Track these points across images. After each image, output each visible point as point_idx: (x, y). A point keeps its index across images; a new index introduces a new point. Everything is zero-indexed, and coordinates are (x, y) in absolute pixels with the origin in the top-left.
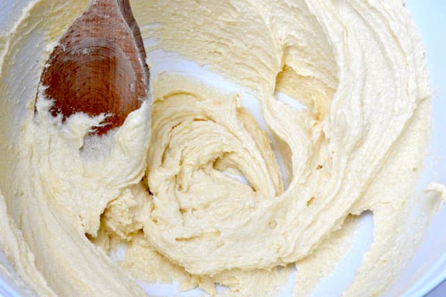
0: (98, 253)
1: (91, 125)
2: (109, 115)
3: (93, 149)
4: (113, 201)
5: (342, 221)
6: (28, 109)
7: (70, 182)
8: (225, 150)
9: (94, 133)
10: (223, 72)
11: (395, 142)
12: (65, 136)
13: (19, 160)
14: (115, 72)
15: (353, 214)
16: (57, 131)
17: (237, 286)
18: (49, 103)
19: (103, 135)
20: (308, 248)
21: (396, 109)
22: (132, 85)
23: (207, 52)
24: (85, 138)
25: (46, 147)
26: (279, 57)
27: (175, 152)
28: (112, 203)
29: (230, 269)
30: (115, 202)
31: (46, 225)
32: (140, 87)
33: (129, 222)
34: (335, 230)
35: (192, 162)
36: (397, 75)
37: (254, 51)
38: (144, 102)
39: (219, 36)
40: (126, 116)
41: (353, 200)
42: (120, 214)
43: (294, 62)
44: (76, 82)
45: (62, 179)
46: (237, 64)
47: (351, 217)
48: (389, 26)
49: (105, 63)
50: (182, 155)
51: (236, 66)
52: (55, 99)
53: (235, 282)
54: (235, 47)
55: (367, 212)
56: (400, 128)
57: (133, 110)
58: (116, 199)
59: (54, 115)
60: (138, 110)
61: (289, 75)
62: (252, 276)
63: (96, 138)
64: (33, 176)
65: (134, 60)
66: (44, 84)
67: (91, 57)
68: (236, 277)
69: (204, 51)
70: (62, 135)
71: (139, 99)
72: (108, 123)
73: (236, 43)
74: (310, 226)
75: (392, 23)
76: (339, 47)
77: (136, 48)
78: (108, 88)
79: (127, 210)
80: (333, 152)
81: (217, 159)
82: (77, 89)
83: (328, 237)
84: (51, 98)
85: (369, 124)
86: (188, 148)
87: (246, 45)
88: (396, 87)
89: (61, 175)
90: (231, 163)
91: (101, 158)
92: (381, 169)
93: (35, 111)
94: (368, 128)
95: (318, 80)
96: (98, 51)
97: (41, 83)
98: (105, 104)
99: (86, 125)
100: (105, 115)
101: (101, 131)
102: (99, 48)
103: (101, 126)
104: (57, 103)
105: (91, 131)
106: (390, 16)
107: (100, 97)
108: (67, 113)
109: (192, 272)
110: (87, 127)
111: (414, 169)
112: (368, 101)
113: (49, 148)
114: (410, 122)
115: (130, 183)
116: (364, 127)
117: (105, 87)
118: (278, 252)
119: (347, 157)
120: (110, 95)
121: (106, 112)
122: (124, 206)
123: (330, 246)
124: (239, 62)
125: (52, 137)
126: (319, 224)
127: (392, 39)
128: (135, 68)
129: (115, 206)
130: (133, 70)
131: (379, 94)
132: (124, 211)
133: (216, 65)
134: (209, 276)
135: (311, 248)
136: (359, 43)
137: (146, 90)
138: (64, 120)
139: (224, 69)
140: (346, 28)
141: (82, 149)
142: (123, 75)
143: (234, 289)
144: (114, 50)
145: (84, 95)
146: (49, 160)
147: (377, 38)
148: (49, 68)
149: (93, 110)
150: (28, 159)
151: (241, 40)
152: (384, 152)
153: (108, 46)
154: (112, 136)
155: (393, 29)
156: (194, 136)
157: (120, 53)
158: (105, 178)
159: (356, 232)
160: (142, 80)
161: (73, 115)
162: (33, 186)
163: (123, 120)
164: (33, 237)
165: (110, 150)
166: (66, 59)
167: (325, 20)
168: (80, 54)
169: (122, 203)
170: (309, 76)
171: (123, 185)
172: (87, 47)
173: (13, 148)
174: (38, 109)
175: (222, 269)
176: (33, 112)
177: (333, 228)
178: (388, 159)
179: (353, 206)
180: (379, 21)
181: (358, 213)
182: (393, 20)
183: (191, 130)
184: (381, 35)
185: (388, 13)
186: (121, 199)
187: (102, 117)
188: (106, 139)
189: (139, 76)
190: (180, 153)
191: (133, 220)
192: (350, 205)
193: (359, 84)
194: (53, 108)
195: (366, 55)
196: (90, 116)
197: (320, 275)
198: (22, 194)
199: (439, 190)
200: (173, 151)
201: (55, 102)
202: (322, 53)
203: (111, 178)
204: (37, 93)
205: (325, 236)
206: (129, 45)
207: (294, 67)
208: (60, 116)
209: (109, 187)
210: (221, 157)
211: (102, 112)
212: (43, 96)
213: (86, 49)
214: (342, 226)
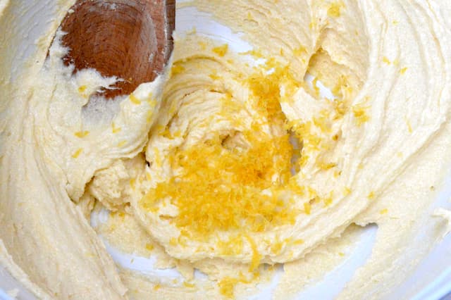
0: (74, 213)
1: (101, 85)
2: (121, 80)
3: (96, 110)
4: (102, 169)
5: (344, 229)
6: (37, 45)
7: (63, 138)
8: (237, 129)
9: (101, 94)
10: (256, 43)
11: (414, 154)
12: (71, 89)
13: (13, 98)
14: (137, 37)
15: (358, 224)
16: (65, 81)
17: (216, 275)
18: (63, 51)
19: (110, 99)
20: (301, 252)
21: (423, 119)
22: (152, 55)
23: (243, 19)
24: (91, 96)
25: (48, 95)
26: (315, 38)
27: (182, 122)
28: (102, 172)
29: (212, 258)
30: (105, 171)
31: (26, 172)
32: (158, 60)
33: (117, 195)
34: (333, 237)
35: (198, 136)
36: (431, 81)
37: (291, 27)
38: (159, 77)
39: (258, 4)
40: (137, 86)
41: (359, 209)
42: (109, 185)
43: (330, 47)
44: (97, 37)
45: (56, 133)
46: (272, 37)
47: (353, 227)
48: (431, 27)
49: (131, 25)
50: (189, 125)
51: (271, 40)
52: (70, 47)
53: (215, 271)
54: (272, 19)
55: (372, 225)
56: (423, 140)
57: (145, 82)
58: (106, 169)
59: (66, 63)
60: (151, 83)
61: (324, 60)
62: (234, 268)
63: (102, 99)
64: (26, 117)
65: (159, 29)
66: (63, 29)
67: (117, 14)
68: (217, 266)
69: (239, 17)
70: (68, 87)
71: (155, 71)
72: (118, 88)
73: (274, 14)
74: (305, 228)
75: (435, 24)
76: (374, 41)
77: (165, 17)
78: (127, 51)
79: (117, 182)
80: (346, 154)
81: (228, 137)
82: (95, 44)
83: (324, 243)
84: (66, 46)
85: (389, 130)
86: (197, 120)
87: (284, 19)
88: (428, 96)
89: (56, 128)
90: (242, 143)
91: (102, 122)
92: (394, 181)
93: (48, 55)
94: (387, 135)
95: (351, 70)
96: (126, 10)
97: (61, 28)
98: (119, 66)
99: (96, 84)
100: (117, 79)
101: (109, 94)
102: (127, 7)
103: (110, 88)
104: (71, 53)
105: (100, 91)
106: (436, 16)
107: (116, 58)
108: (80, 66)
109: (171, 254)
110: (96, 86)
111: (432, 187)
112: (392, 105)
113: (52, 97)
114: (436, 135)
115: (125, 156)
116: (382, 132)
117: (123, 49)
118: (267, 249)
119: (359, 161)
120: (127, 59)
121: (119, 75)
122: (114, 177)
123: (325, 252)
124: (274, 35)
125: (58, 86)
126: (316, 227)
127: (432, 42)
128: (157, 38)
129: (104, 176)
130: (156, 39)
131: (407, 100)
132: (114, 182)
133: (250, 34)
134: (189, 261)
135: (304, 251)
136: (398, 40)
137: (164, 65)
138: (74, 72)
139: (257, 40)
140: (386, 21)
141: (85, 107)
142: (145, 42)
143: (212, 278)
144: (141, 14)
145: (101, 52)
146: (48, 110)
147: (417, 38)
148: (72, 14)
149: (106, 71)
150: (26, 100)
151: (280, 13)
152: (401, 162)
153: (137, 7)
154: (119, 103)
155: (436, 30)
156: (206, 107)
157: (148, 19)
158: (99, 144)
159: (357, 243)
160: (163, 52)
161: (85, 70)
162: (23, 128)
163: (134, 90)
164: (9, 181)
165: (113, 116)
166: (92, 9)
167: (366, 8)
168: (108, 8)
169: (113, 173)
170: (343, 65)
171: (116, 157)
172: (116, 3)
173: (10, 84)
174: (51, 54)
175: (204, 257)
176: (45, 56)
177: (332, 234)
178: (404, 171)
179: (358, 216)
180: (423, 20)
181: (363, 224)
182: (438, 21)
183: (204, 100)
184: (422, 36)
185: (434, 13)
186: (112, 169)
187: (113, 80)
188: (112, 104)
189: (161, 48)
190: (187, 124)
191: (122, 193)
192: (355, 213)
193: (387, 85)
194: (66, 56)
195: (402, 54)
196: (102, 75)
197: (308, 281)
198: (9, 134)
199: (445, 217)
200: (180, 120)
201: (70, 51)
202: (360, 43)
203: (106, 146)
204: (54, 37)
205: (322, 241)
206: (158, 12)
207: (330, 53)
208: (72, 67)
209: (101, 155)
210: (231, 135)
211: (115, 74)
212: (59, 42)
213: (114, 5)
214: (342, 234)
